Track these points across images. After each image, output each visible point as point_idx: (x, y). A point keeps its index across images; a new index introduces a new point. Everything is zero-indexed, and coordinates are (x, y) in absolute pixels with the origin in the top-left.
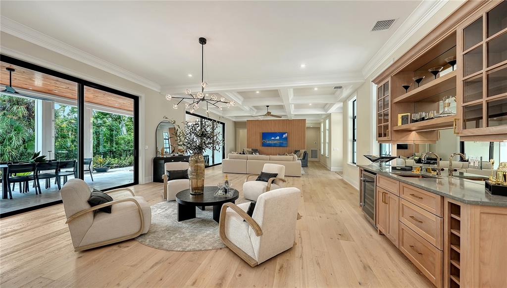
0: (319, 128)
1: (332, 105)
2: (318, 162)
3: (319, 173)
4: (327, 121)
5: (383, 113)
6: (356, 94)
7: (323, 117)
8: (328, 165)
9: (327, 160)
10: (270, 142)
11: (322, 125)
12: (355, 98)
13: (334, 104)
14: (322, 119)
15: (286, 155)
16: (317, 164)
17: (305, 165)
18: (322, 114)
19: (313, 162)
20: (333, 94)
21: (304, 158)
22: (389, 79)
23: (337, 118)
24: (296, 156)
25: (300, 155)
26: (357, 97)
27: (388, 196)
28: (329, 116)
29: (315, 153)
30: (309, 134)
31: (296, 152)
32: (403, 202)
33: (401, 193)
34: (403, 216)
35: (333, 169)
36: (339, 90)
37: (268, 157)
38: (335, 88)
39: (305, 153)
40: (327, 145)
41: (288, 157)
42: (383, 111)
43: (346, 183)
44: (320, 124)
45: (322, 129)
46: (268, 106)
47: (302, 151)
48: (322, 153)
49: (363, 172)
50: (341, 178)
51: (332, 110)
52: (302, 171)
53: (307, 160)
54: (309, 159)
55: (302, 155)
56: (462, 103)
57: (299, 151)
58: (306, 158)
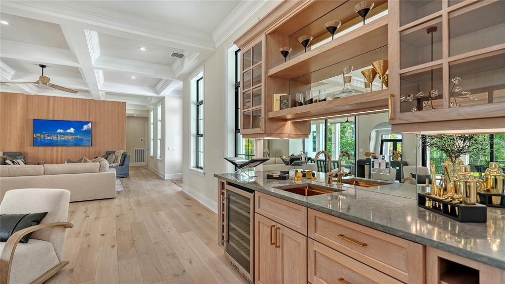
0: (146, 119)
1: (167, 83)
2: (146, 167)
3: (148, 185)
4: (159, 109)
5: (251, 92)
6: (203, 68)
7: (154, 101)
8: (161, 172)
9: (160, 164)
10: (55, 138)
11: (152, 113)
12: (201, 75)
13: (171, 81)
14: (152, 105)
15: (85, 161)
16: (144, 171)
17: (123, 175)
18: (151, 97)
19: (137, 168)
20: (170, 65)
21: (122, 164)
22: (262, 38)
23: (173, 104)
24: (106, 162)
25: (116, 159)
26: (204, 73)
27: (280, 232)
28: (162, 100)
29: (141, 155)
30: (132, 127)
31: (107, 155)
32: (316, 247)
33: (311, 229)
34: (316, 274)
35: (167, 176)
36: (179, 60)
37: (40, 168)
38: (174, 55)
39: (125, 156)
40: (159, 142)
41: (89, 165)
42: (252, 88)
43: (188, 198)
44: (148, 112)
45: (152, 121)
46: (43, 66)
47: (119, 153)
48: (152, 153)
49: (227, 187)
50: (180, 189)
51: (167, 92)
52: (118, 185)
53: (128, 167)
54: (131, 164)
55: (119, 159)
56: (399, 69)
57: (114, 153)
58: (126, 164)
